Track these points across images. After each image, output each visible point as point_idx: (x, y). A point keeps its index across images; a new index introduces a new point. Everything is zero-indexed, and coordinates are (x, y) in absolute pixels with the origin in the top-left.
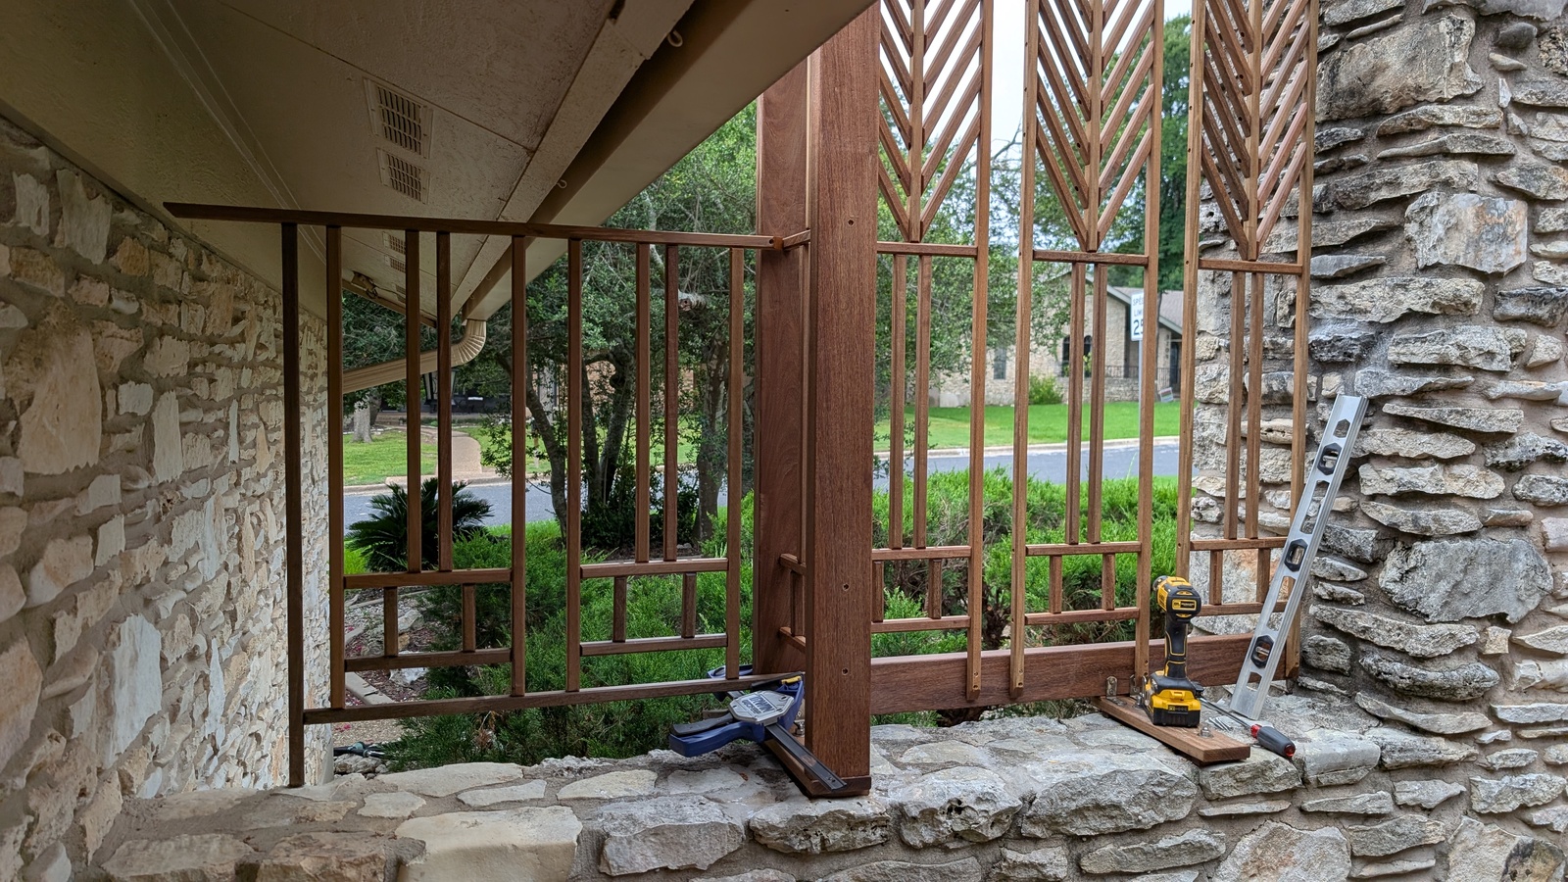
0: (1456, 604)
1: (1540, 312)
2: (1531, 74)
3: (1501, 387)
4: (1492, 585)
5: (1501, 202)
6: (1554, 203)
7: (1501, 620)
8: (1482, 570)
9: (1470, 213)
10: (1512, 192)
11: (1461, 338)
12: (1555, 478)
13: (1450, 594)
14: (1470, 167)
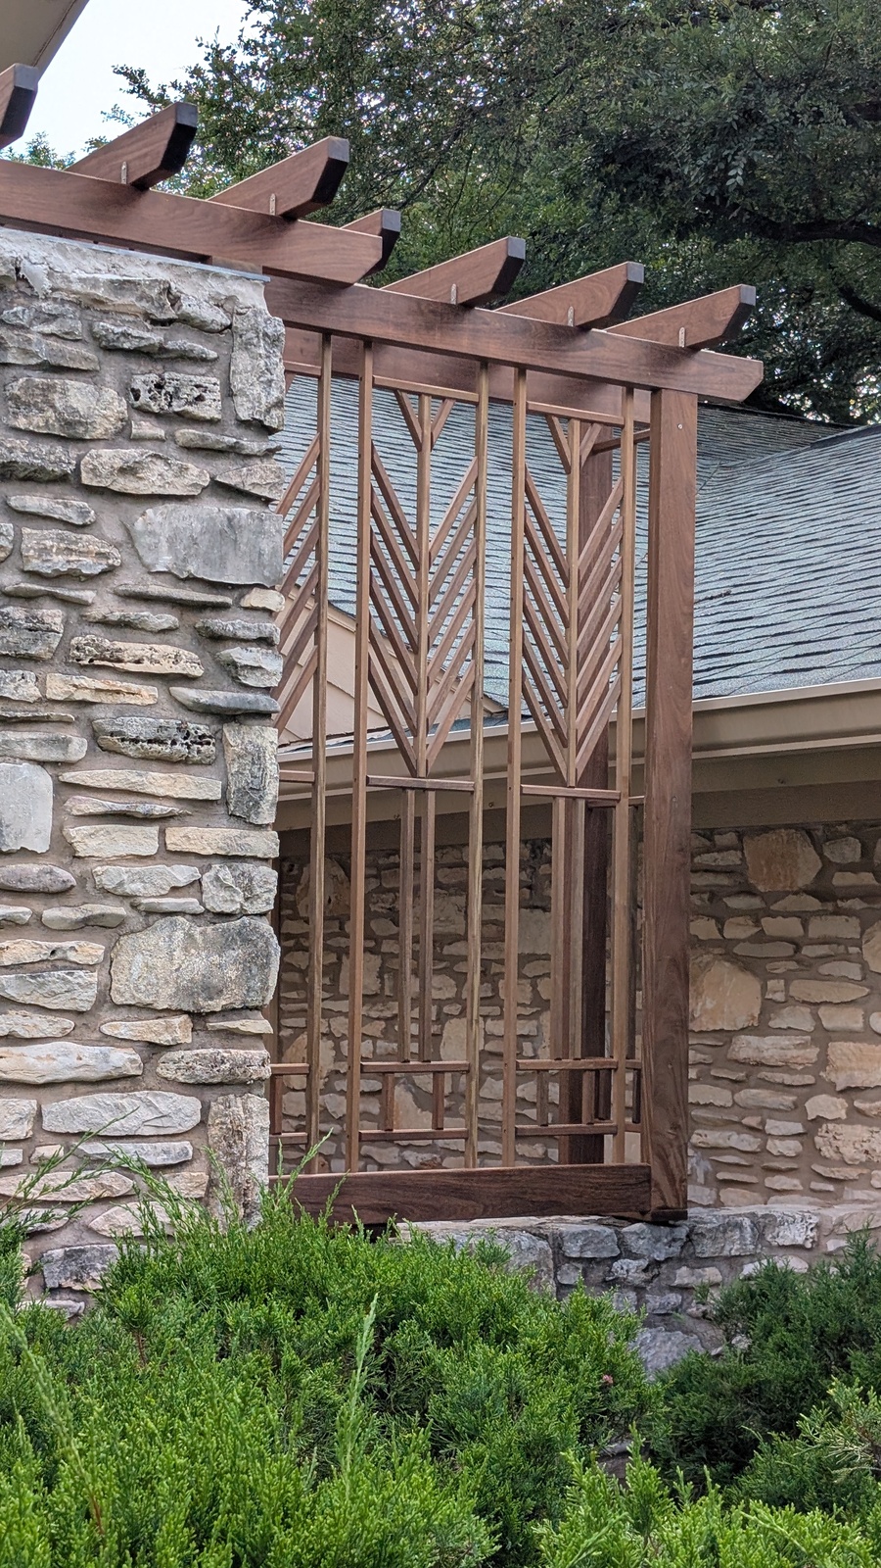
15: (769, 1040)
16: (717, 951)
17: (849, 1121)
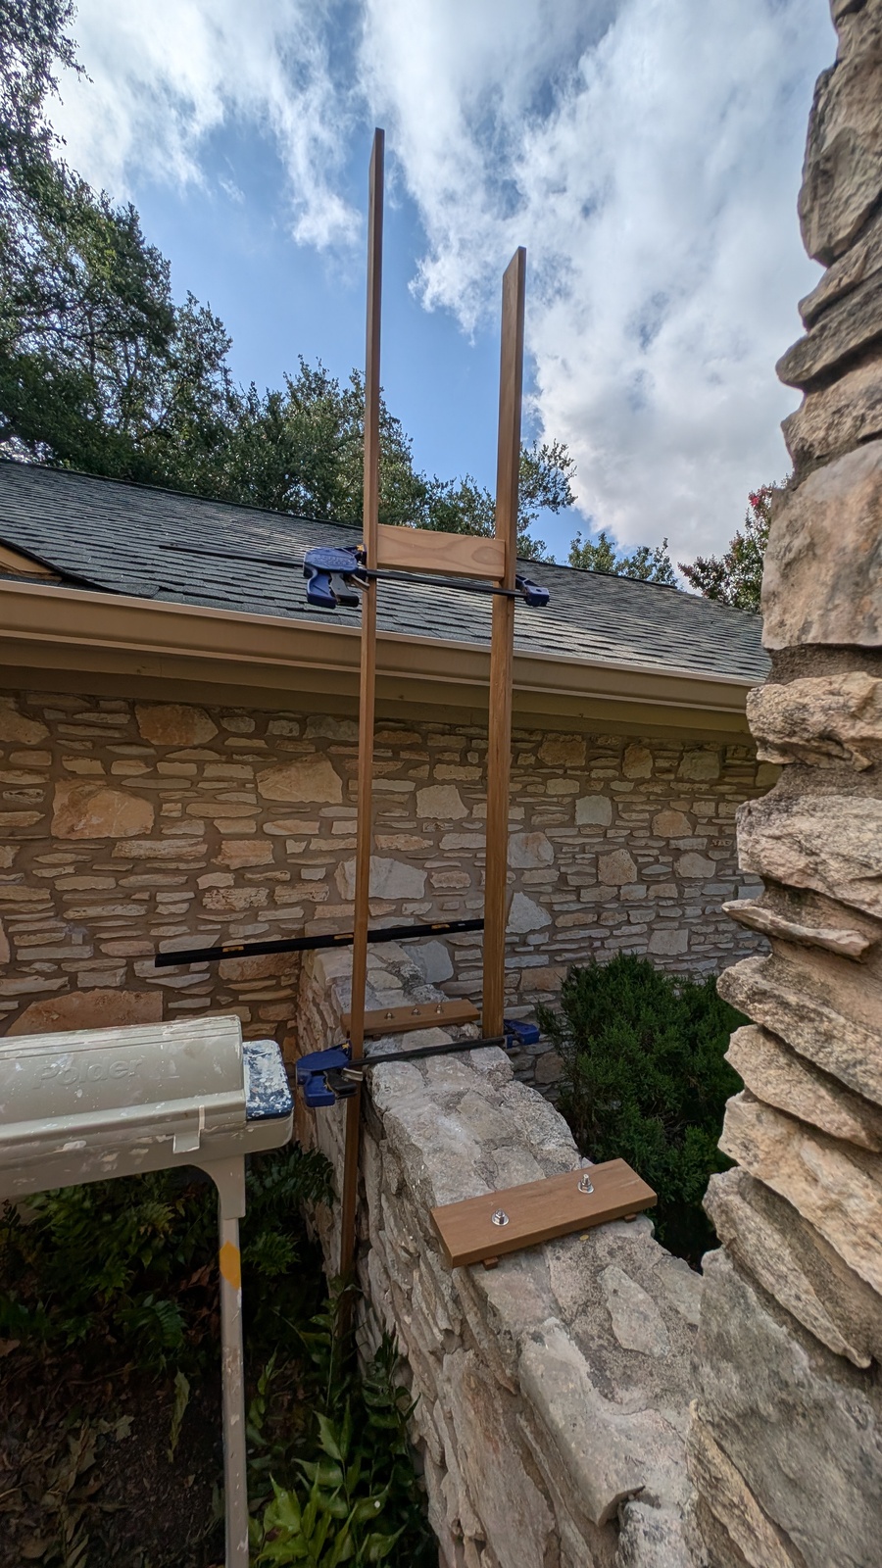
15: (165, 843)
16: (99, 783)
17: (237, 885)
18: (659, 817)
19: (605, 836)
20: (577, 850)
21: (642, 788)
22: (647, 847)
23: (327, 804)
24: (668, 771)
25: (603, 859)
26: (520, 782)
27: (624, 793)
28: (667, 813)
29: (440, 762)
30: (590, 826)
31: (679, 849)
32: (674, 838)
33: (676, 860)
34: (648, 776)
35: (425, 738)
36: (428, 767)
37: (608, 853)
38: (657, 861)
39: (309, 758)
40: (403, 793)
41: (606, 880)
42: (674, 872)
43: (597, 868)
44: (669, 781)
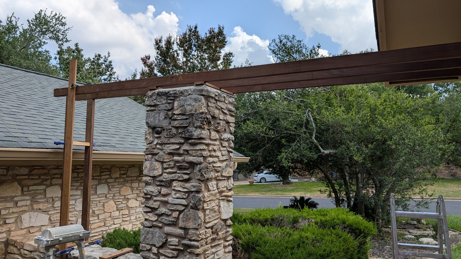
0: (146, 240)
1: (162, 184)
2: (162, 138)
3: (155, 198)
4: (152, 238)
5: (154, 163)
6: (166, 162)
7: (155, 246)
8: (150, 235)
9: (149, 164)
10: (157, 161)
11: (146, 188)
12: (165, 218)
13: (144, 238)
14: (150, 156)
18: (122, 189)
19: (106, 197)
20: (98, 202)
21: (117, 181)
22: (119, 199)
23: (16, 196)
24: (124, 174)
25: (106, 204)
26: (79, 182)
27: (111, 182)
28: (125, 187)
29: (54, 178)
30: (101, 194)
31: (128, 199)
32: (127, 195)
33: (128, 202)
34: (118, 176)
35: (49, 170)
36: (50, 180)
37: (107, 202)
38: (122, 203)
39: (9, 181)
40: (41, 190)
41: (107, 211)
42: (127, 206)
43: (104, 208)
44: (125, 177)
